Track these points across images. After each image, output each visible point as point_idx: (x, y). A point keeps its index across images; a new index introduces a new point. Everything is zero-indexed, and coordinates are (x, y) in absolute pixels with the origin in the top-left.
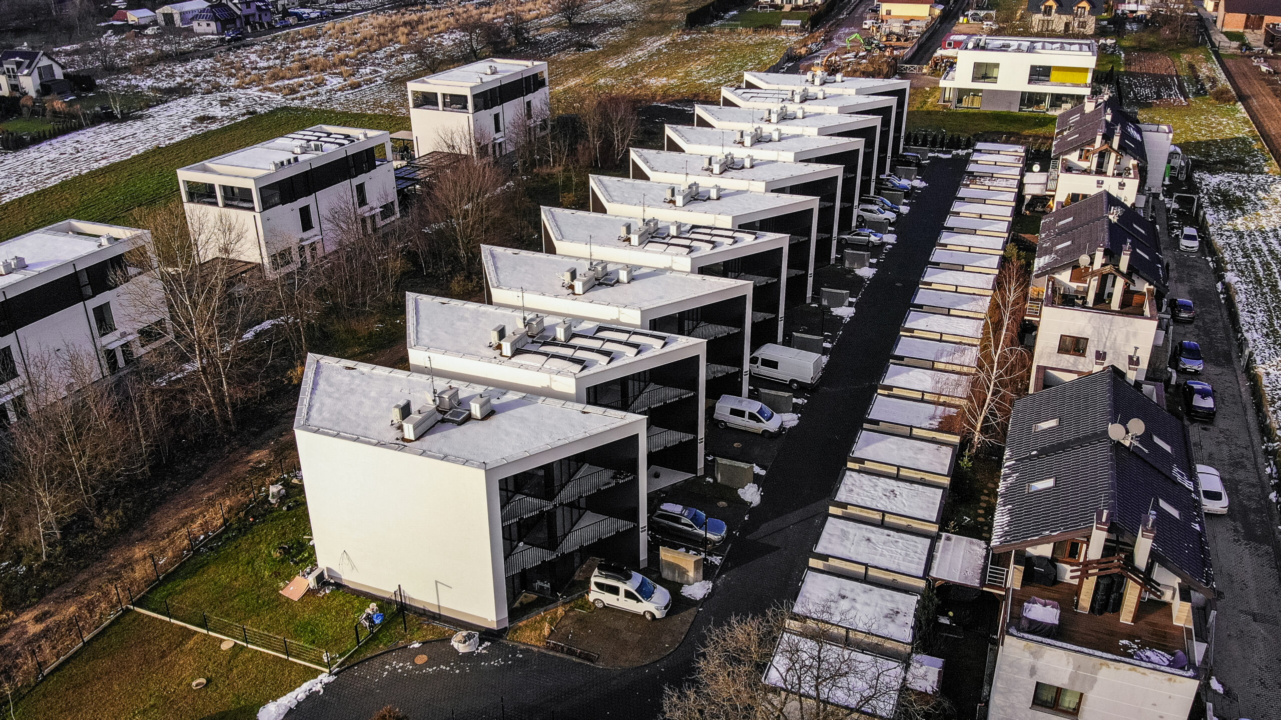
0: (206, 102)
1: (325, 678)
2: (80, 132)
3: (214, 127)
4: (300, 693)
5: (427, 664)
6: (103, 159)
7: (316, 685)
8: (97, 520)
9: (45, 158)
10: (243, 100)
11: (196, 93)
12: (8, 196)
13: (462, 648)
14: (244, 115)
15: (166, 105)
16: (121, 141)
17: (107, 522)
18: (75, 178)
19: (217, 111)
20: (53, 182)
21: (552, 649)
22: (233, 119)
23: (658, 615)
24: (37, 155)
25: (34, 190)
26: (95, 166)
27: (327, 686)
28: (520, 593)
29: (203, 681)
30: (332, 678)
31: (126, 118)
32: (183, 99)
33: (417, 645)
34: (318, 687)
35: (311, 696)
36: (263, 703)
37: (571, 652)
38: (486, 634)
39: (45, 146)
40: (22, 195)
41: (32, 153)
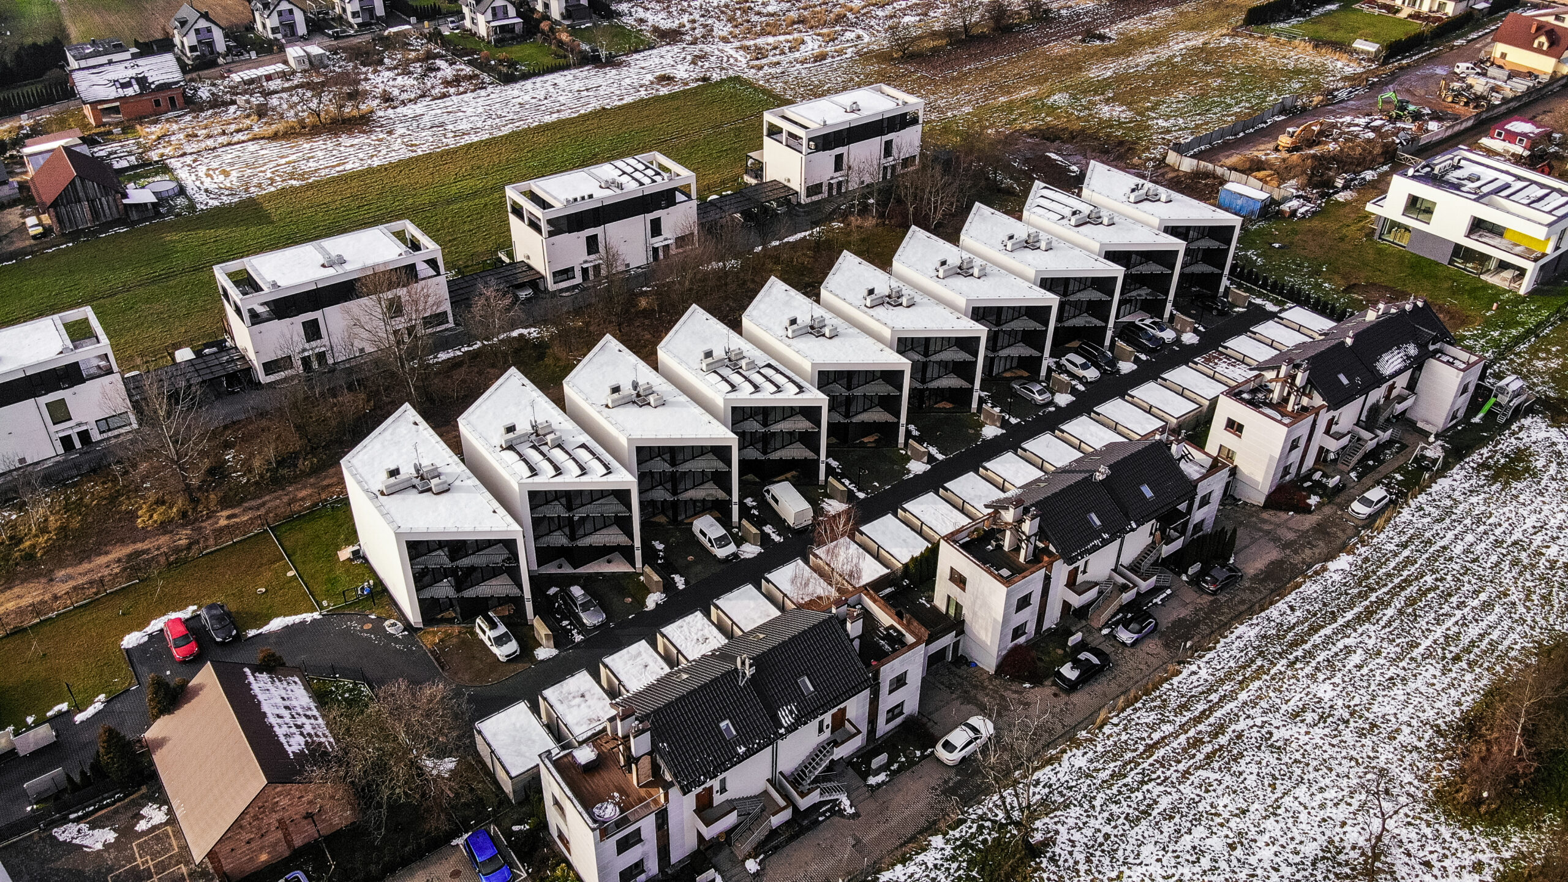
0: (683, 55)
1: (316, 615)
2: (566, 73)
3: (664, 91)
4: (297, 619)
5: (367, 631)
6: (558, 111)
7: (308, 617)
8: (301, 461)
9: (520, 100)
10: (713, 59)
11: (682, 41)
12: (466, 137)
13: (390, 630)
14: (698, 80)
15: (650, 52)
16: (585, 93)
17: (304, 464)
18: (523, 129)
19: (682, 72)
20: (506, 131)
21: (431, 652)
22: (687, 84)
23: (501, 659)
24: (516, 93)
25: (487, 136)
26: (548, 119)
27: (314, 621)
28: (448, 610)
29: (264, 590)
30: (320, 617)
31: (611, 62)
32: (668, 48)
33: (373, 617)
34: (309, 620)
35: (303, 623)
36: (278, 616)
37: (437, 659)
38: (408, 626)
39: (528, 84)
40: (476, 139)
41: (514, 91)
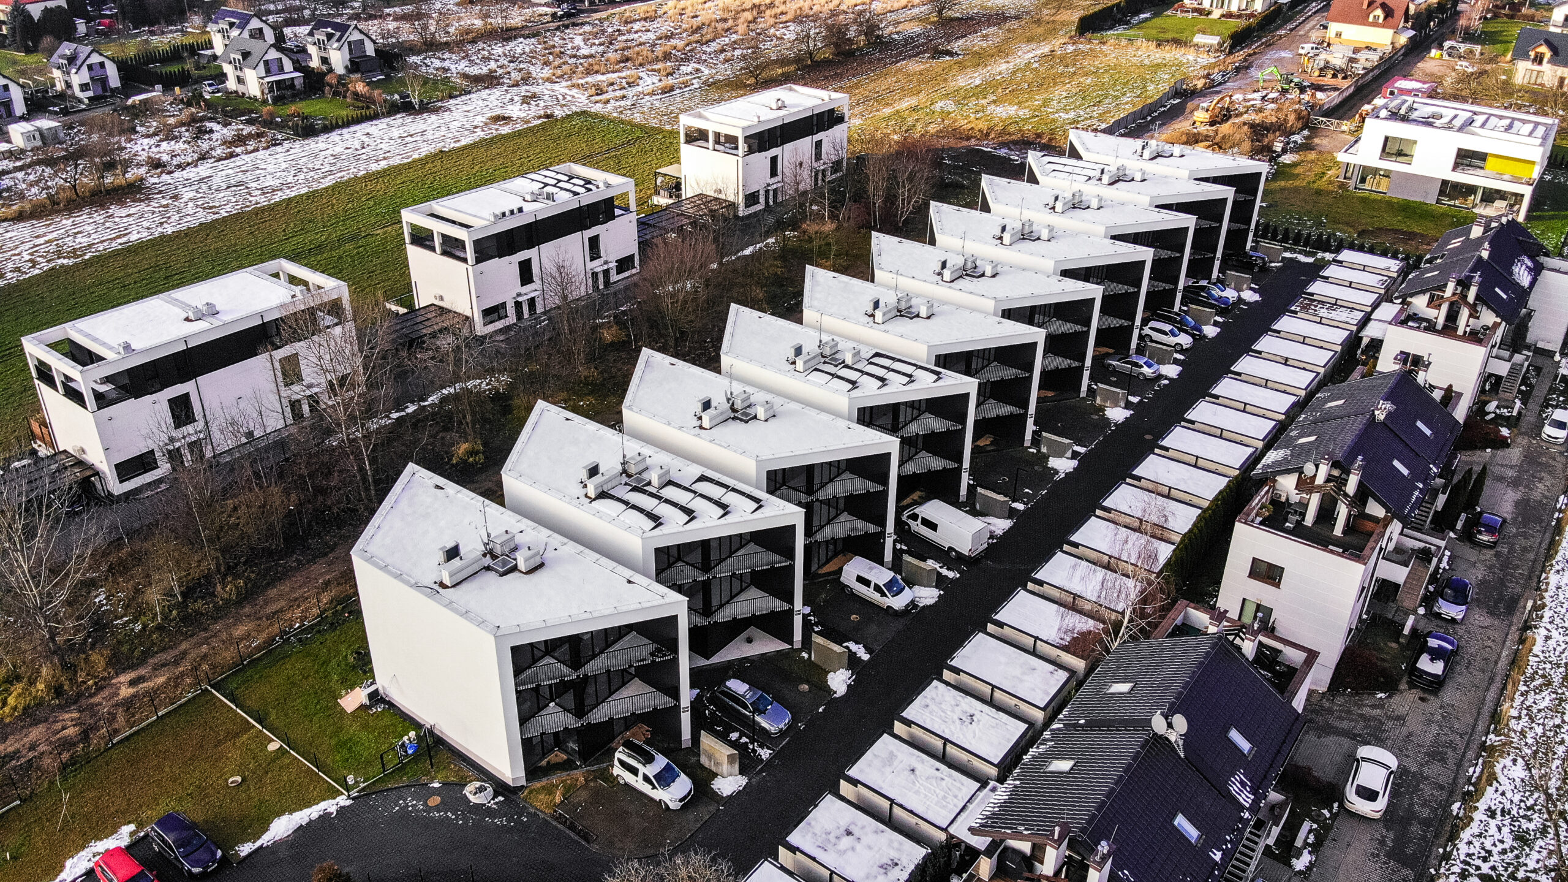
0: (509, 96)
1: (343, 801)
2: (375, 122)
3: (505, 130)
4: (313, 812)
5: (437, 808)
6: (385, 159)
7: (330, 806)
9: (330, 152)
10: (546, 97)
11: (503, 84)
12: (280, 194)
13: (474, 799)
14: (540, 117)
15: (468, 97)
16: (409, 139)
18: (350, 179)
19: (515, 111)
20: (328, 182)
21: (556, 819)
22: (527, 122)
23: (672, 806)
24: (322, 146)
25: (306, 190)
26: (374, 167)
27: (341, 810)
28: (552, 750)
29: (239, 779)
30: (348, 803)
31: (425, 108)
32: (487, 91)
33: (436, 785)
34: (333, 809)
35: (325, 816)
36: (279, 814)
37: (572, 827)
38: (500, 788)
39: (334, 136)
40: (293, 194)
41: (318, 144)
